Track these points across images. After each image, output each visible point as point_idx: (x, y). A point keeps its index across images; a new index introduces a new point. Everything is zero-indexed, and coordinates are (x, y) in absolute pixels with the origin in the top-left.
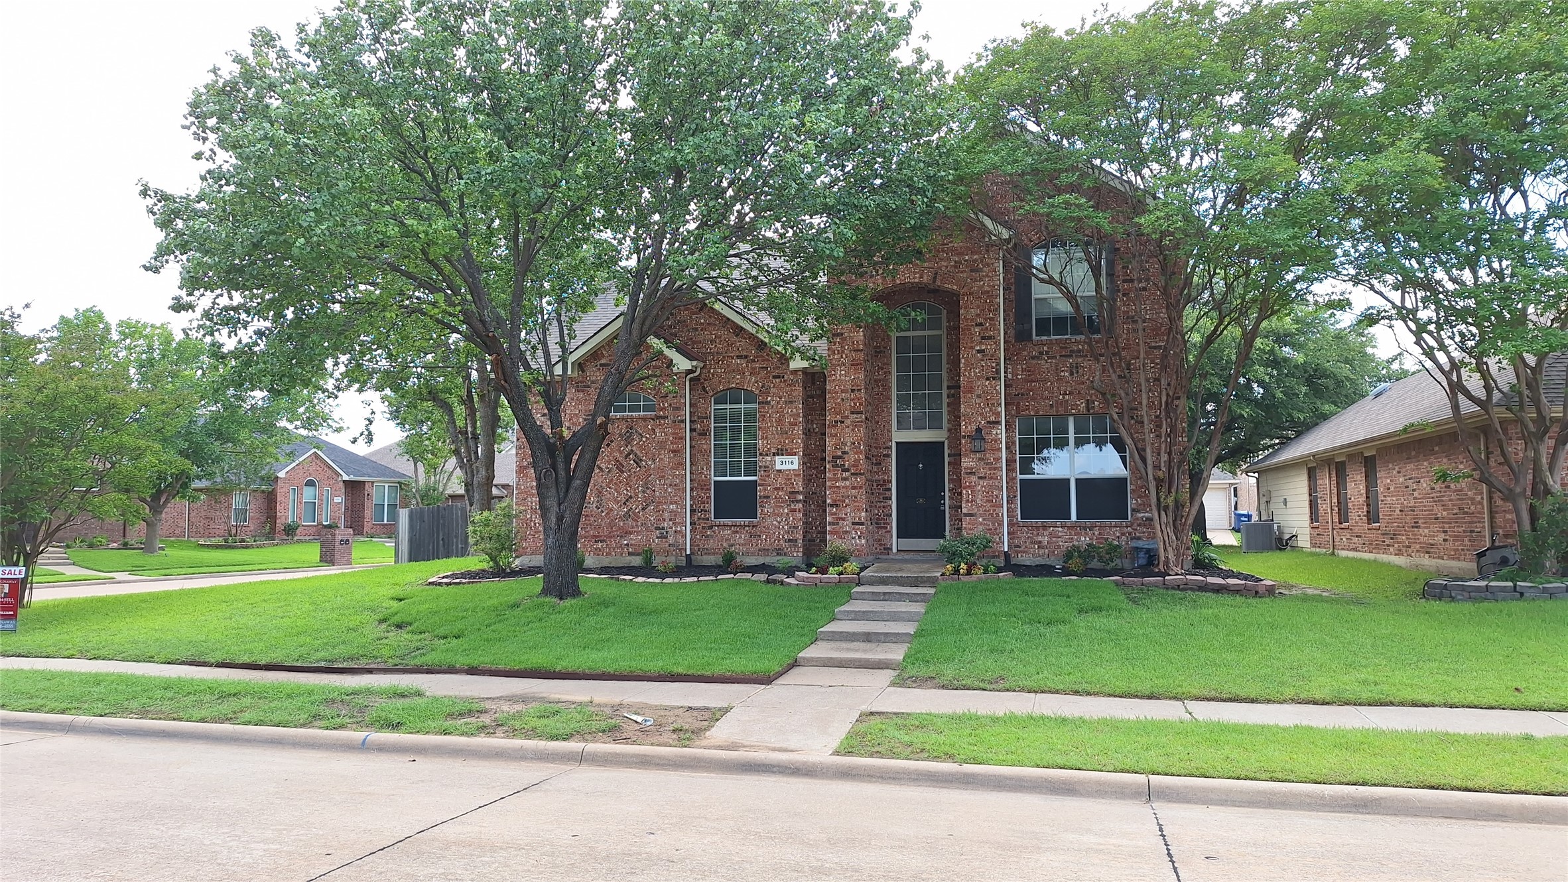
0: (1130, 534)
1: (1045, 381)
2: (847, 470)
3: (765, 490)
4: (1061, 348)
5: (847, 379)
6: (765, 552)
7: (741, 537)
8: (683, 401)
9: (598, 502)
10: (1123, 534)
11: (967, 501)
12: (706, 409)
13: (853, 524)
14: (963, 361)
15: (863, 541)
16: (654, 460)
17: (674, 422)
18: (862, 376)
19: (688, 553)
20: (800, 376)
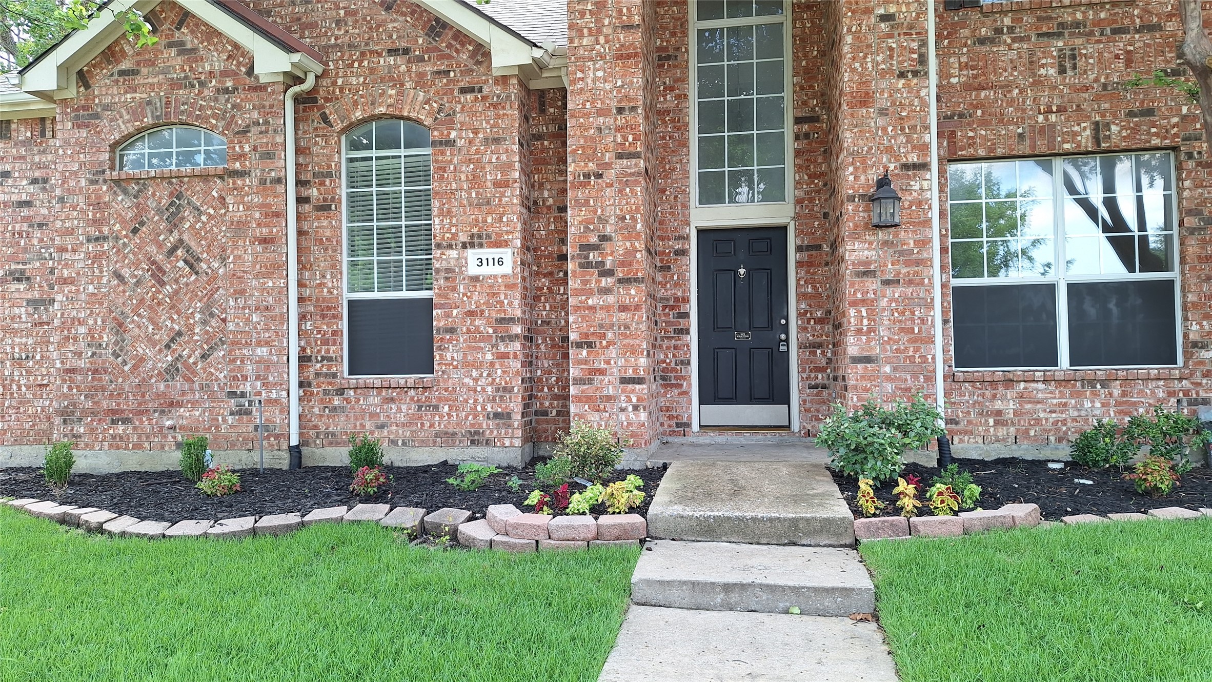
0: (1186, 393)
1: (1007, 87)
2: (610, 273)
3: (448, 315)
4: (1039, 19)
5: (608, 86)
6: (448, 438)
7: (399, 410)
8: (279, 139)
9: (116, 343)
10: (1171, 394)
11: (859, 332)
12: (330, 158)
13: (624, 381)
14: (849, 39)
15: (643, 416)
16: (223, 260)
17: (263, 182)
18: (638, 80)
19: (294, 442)
20: (514, 88)
